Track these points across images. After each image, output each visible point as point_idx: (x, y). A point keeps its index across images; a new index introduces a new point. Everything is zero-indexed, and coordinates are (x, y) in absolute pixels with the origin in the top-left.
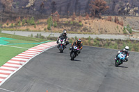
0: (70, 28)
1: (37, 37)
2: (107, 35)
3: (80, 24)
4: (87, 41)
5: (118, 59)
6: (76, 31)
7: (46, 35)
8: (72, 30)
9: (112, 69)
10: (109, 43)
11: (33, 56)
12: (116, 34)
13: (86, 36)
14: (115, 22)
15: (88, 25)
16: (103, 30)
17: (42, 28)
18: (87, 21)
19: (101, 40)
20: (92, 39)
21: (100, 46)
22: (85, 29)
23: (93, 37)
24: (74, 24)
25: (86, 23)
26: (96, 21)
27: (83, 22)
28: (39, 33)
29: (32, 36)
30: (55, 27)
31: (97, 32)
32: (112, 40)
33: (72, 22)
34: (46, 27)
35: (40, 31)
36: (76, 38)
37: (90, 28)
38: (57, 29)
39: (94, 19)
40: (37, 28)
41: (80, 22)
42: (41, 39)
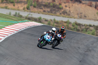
0: (49, 10)
1: (15, 15)
2: (85, 20)
4: (65, 24)
6: (55, 13)
7: (25, 14)
8: (51, 12)
9: (87, 55)
11: (10, 35)
12: (95, 20)
13: (65, 19)
14: (96, 7)
15: (67, 8)
16: (83, 15)
17: (21, 6)
18: (67, 4)
19: (79, 25)
20: (70, 23)
21: (78, 30)
23: (72, 21)
24: (54, 6)
25: (66, 6)
26: (76, 5)
27: (63, 5)
28: (18, 12)
29: (10, 14)
30: (35, 7)
31: (76, 16)
32: (90, 26)
33: (51, 4)
34: (26, 6)
35: (19, 10)
36: (54, 20)
37: (70, 11)
38: (36, 10)
39: (74, 2)
40: (17, 6)
41: (60, 4)
42: (19, 18)
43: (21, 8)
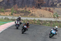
0: (23, 14)
1: (5, 19)
2: (44, 18)
3: (30, 12)
4: (33, 21)
5: (52, 33)
6: (27, 16)
7: (10, 18)
8: (25, 15)
9: (47, 37)
10: (45, 23)
11: (3, 30)
12: (49, 18)
13: (33, 19)
14: (49, 11)
15: (34, 12)
16: (42, 15)
18: (33, 10)
19: (41, 21)
20: (36, 20)
21: (41, 24)
22: (32, 15)
23: (37, 19)
25: (33, 11)
26: (38, 10)
27: (31, 11)
28: (6, 17)
29: (2, 18)
30: (15, 13)
31: (39, 16)
32: (47, 21)
33: (25, 11)
34: (10, 13)
35: (7, 16)
37: (35, 14)
38: (16, 15)
39: (37, 9)
40: (5, 14)
41: (29, 10)
43: (8, 15)
